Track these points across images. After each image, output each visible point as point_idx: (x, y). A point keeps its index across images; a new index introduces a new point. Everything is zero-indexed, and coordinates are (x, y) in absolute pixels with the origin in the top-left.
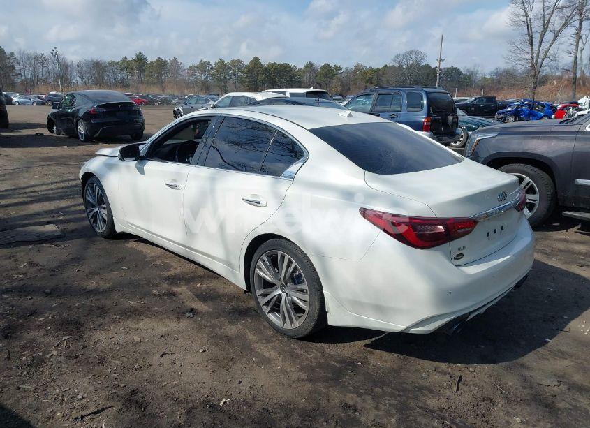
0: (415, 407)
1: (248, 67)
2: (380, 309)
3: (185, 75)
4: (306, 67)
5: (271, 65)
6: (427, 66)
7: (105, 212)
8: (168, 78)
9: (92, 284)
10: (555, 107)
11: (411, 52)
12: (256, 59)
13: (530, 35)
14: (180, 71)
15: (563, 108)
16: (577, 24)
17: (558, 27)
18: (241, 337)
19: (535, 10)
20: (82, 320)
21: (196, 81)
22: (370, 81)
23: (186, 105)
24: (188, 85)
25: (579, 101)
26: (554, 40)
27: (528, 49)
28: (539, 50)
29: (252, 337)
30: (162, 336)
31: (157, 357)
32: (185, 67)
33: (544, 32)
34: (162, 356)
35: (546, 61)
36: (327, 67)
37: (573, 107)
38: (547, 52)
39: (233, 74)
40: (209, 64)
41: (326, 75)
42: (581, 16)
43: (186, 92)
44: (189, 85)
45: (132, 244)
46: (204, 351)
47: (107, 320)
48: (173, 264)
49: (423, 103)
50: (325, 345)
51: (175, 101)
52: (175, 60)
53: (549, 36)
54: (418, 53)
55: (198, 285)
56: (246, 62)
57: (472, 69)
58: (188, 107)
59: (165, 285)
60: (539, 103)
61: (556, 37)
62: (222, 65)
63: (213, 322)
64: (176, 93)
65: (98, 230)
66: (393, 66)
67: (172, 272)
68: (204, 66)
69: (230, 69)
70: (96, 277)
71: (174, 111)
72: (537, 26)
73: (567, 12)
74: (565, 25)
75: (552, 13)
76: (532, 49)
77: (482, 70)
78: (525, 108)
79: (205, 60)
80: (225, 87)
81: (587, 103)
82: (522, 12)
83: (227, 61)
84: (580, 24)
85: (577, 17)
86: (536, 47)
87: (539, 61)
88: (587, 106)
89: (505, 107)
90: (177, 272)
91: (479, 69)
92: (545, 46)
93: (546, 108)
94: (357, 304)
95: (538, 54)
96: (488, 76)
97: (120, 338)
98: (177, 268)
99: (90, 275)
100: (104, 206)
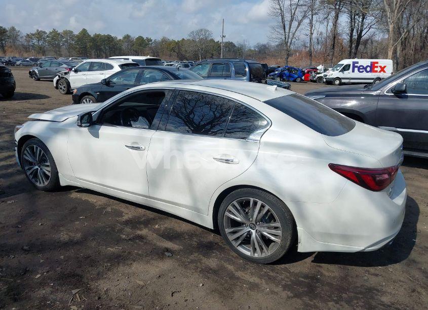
0: (377, 305)
1: (77, 36)
2: (345, 237)
3: (22, 41)
4: (125, 38)
5: (97, 36)
6: (212, 40)
7: (49, 169)
8: (8, 43)
9: (64, 236)
10: (304, 72)
11: (202, 30)
12: (84, 30)
13: (283, 22)
14: (19, 38)
15: (308, 72)
16: (310, 17)
17: (300, 18)
18: (222, 268)
19: (285, 6)
20: (79, 271)
21: (33, 46)
22: (173, 50)
23: (41, 67)
24: (26, 49)
25: (318, 68)
26: (298, 27)
27: (282, 31)
28: (289, 33)
29: (231, 267)
30: (160, 276)
31: (169, 297)
32: (23, 35)
33: (292, 21)
34: (172, 296)
35: (294, 40)
36: (140, 38)
37: (315, 72)
38: (294, 34)
39: (66, 41)
40: (45, 33)
41: (140, 45)
42: (312, 12)
43: (26, 55)
44: (28, 49)
45: (74, 195)
46: (203, 285)
47: (101, 269)
48: (123, 210)
49: (246, 71)
50: (287, 266)
51: (18, 63)
52: (13, 29)
53: (295, 24)
54: (206, 31)
55: (157, 226)
56: (76, 33)
57: (242, 43)
58: (42, 69)
59: (128, 229)
60: (295, 69)
61: (299, 24)
62: (55, 35)
63: (191, 258)
64: (17, 56)
65: (38, 184)
66: (189, 40)
67: (126, 218)
68: (40, 35)
69: (62, 37)
70: (62, 228)
71: (30, 72)
72: (288, 17)
73: (305, 8)
74: (304, 17)
75: (296, 8)
76: (285, 32)
77: (249, 44)
78: (286, 72)
79: (40, 30)
80: (59, 51)
81: (323, 69)
82: (278, 7)
83: (60, 31)
84: (312, 17)
85: (310, 13)
86: (287, 30)
87: (290, 40)
88: (323, 71)
89: (274, 71)
90: (130, 216)
91: (247, 43)
92: (293, 30)
93: (299, 72)
94: (327, 235)
95: (289, 36)
96: (253, 49)
97: (124, 284)
98: (129, 213)
99: (55, 227)
100: (48, 164)
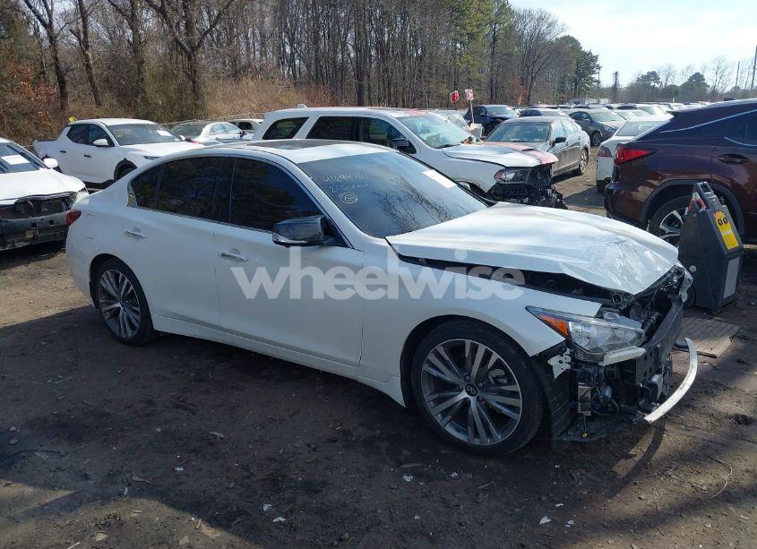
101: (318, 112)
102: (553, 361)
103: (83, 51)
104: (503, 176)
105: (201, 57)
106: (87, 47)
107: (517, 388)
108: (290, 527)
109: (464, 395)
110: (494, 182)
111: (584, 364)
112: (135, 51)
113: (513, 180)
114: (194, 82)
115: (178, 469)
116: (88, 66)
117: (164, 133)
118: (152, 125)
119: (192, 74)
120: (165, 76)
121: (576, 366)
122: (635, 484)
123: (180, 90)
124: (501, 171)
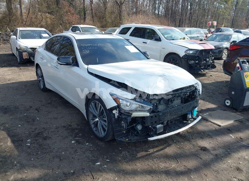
101: (134, 26)
102: (114, 112)
103: (91, 4)
104: (188, 52)
105: (124, 7)
106: (92, 3)
107: (106, 119)
108: (29, 147)
109: (97, 119)
110: (184, 54)
111: (124, 115)
112: (105, 5)
113: (192, 54)
114: (120, 15)
115: (19, 126)
116: (92, 9)
117: (97, 30)
118: (94, 28)
119: (120, 13)
120: (112, 13)
121: (120, 115)
122: (139, 160)
123: (115, 18)
124: (188, 50)
